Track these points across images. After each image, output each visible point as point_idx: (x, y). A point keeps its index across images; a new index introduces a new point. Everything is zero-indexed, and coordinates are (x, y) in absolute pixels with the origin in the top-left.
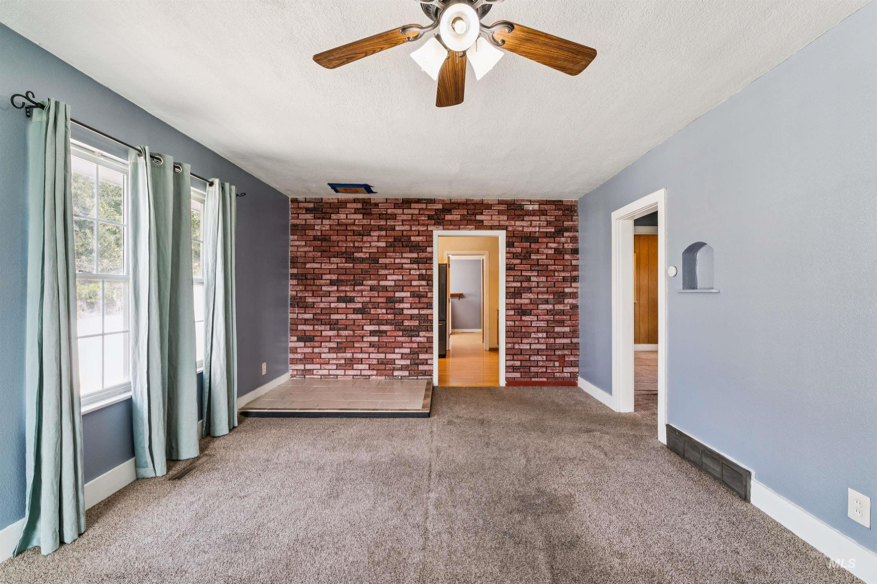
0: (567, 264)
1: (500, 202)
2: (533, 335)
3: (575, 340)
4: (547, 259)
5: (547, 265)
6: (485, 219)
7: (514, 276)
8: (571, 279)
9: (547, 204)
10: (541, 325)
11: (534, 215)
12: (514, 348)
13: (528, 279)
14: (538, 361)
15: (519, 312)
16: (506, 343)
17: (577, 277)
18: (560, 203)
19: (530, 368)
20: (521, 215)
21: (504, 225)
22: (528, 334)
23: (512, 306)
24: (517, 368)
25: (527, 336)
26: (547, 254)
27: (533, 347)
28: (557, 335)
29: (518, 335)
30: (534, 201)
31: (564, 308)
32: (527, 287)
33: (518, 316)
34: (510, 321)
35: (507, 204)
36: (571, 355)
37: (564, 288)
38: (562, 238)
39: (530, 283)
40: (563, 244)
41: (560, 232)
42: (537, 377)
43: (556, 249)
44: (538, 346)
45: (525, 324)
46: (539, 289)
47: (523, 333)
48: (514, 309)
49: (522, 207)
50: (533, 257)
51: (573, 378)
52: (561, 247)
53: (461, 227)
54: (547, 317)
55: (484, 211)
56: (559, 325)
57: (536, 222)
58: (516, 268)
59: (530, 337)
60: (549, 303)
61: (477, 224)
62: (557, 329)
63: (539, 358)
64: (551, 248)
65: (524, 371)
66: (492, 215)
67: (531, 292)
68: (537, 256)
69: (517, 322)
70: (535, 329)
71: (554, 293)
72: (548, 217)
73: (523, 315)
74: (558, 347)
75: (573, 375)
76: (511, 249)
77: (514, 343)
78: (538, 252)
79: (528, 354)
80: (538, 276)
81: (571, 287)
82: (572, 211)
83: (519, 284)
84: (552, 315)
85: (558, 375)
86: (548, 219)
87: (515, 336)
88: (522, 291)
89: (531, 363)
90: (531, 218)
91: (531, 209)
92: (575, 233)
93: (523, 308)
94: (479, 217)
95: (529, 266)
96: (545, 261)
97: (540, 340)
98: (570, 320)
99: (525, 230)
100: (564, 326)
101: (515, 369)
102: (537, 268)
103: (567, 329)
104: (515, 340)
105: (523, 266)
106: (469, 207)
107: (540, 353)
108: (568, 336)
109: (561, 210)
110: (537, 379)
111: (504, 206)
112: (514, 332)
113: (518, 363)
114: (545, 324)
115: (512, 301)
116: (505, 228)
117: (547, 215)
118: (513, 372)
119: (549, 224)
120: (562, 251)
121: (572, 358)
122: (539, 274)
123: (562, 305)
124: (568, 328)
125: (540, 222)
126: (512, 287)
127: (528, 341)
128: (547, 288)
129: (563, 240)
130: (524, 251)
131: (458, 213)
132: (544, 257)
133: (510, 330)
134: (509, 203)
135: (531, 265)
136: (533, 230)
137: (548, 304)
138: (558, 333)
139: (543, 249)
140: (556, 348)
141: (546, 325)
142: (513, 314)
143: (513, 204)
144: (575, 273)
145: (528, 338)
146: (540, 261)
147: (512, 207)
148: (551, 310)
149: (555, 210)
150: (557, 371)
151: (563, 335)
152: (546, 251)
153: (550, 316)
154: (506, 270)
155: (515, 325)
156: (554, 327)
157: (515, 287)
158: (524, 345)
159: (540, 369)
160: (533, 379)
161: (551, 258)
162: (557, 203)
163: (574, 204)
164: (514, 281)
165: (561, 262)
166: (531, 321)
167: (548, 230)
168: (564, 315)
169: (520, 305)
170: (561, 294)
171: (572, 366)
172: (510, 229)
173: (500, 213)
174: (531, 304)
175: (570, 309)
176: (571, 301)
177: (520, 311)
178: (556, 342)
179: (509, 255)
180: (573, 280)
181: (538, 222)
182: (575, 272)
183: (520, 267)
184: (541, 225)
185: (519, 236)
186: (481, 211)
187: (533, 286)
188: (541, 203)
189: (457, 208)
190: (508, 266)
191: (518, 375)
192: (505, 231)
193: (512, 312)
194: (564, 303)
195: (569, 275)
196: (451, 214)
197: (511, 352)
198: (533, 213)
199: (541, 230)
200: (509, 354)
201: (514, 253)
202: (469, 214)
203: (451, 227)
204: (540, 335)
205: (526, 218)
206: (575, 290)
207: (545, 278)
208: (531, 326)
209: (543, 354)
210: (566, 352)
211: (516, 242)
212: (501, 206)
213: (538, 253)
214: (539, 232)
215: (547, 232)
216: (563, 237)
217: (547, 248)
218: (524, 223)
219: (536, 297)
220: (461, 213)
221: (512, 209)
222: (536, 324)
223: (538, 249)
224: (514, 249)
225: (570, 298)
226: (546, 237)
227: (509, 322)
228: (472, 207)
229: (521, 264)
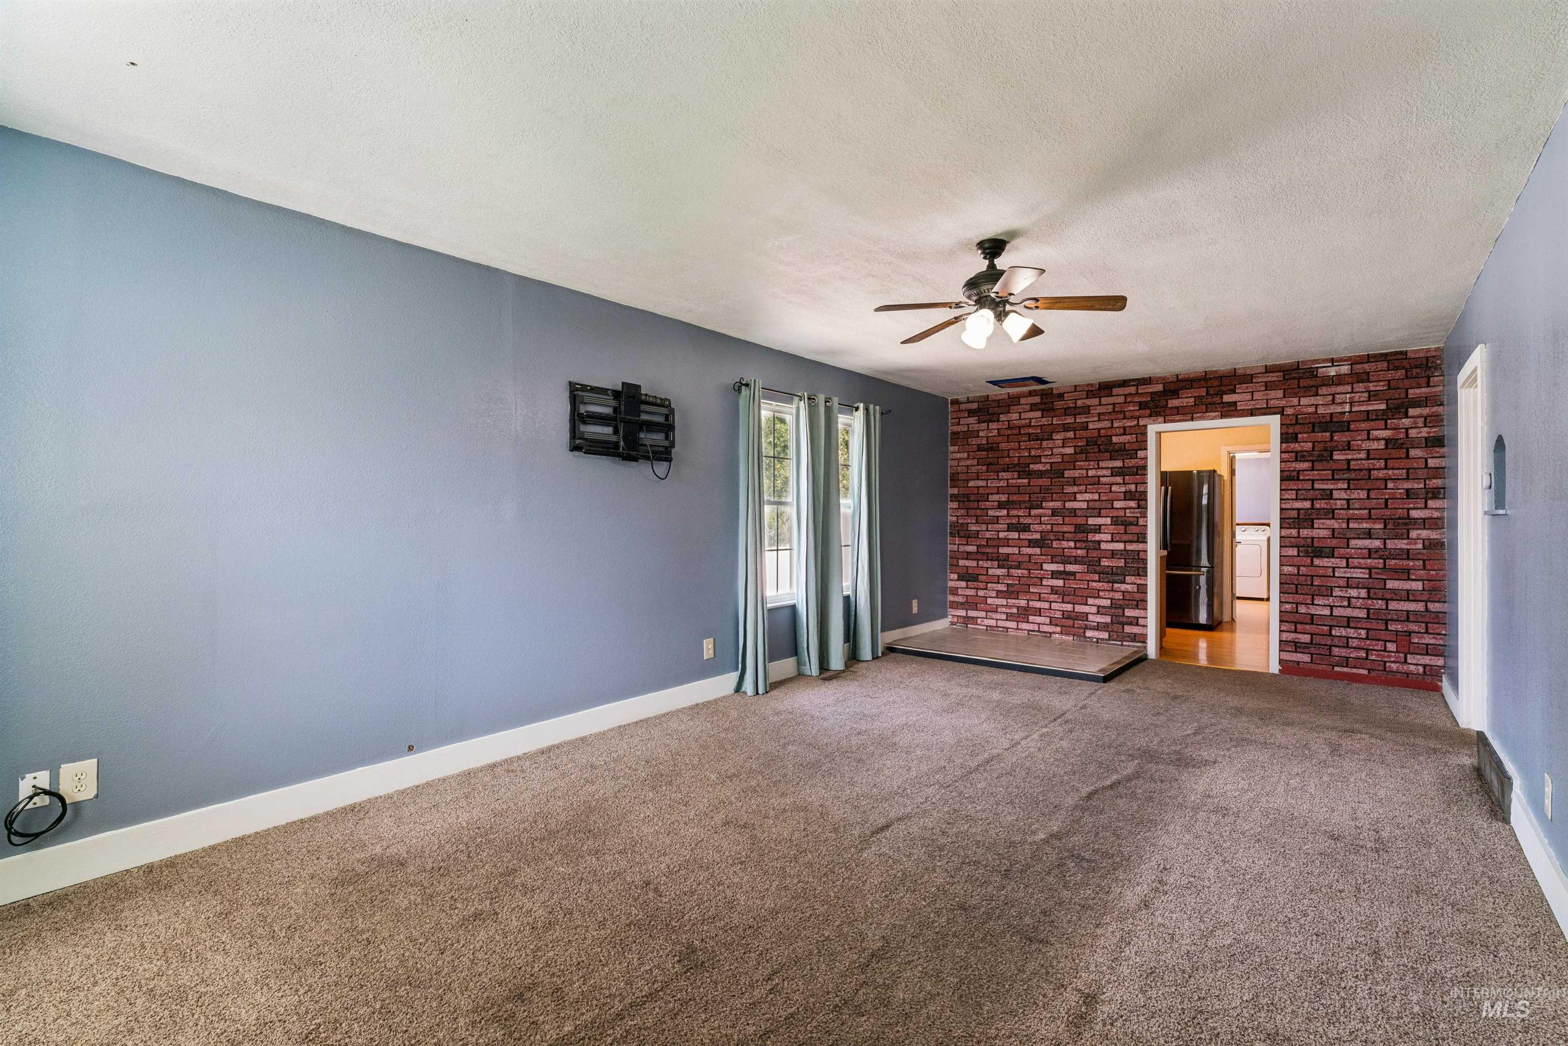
0: (1415, 465)
1: (1268, 370)
2: (1337, 592)
3: (1434, 607)
4: (1368, 458)
5: (1369, 470)
6: (1239, 400)
7: (1297, 490)
8: (1427, 493)
9: (1368, 362)
10: (1355, 575)
11: (1339, 384)
12: (1297, 612)
13: (1328, 495)
14: (1348, 638)
15: (1307, 552)
16: (1281, 602)
17: (1442, 491)
18: (1401, 357)
19: (1330, 649)
20: (1312, 386)
21: (1277, 405)
22: (1327, 590)
23: (1293, 540)
24: (1304, 645)
25: (1325, 594)
26: (1368, 451)
27: (1336, 612)
28: (1393, 595)
29: (1306, 589)
30: (1341, 360)
31: (1408, 547)
32: (1324, 509)
33: (1305, 559)
34: (1290, 566)
35: (1283, 371)
36: (1427, 632)
37: (1408, 509)
38: (1403, 420)
39: (1331, 501)
40: (1407, 429)
41: (1399, 408)
42: (1347, 666)
43: (1387, 441)
44: (1349, 612)
45: (1321, 572)
46: (1351, 511)
47: (1315, 588)
48: (1297, 547)
49: (1314, 372)
50: (1337, 456)
51: (1432, 675)
52: (1402, 436)
53: (1195, 415)
54: (1369, 561)
55: (1237, 386)
56: (1397, 577)
57: (1344, 396)
58: (1301, 478)
59: (1332, 596)
60: (1374, 537)
61: (1225, 409)
62: (1390, 584)
63: (1351, 632)
64: (1378, 439)
65: (1317, 652)
66: (1252, 392)
67: (1333, 518)
68: (1346, 454)
69: (1302, 568)
70: (1342, 582)
71: (1385, 520)
72: (1371, 384)
73: (1317, 557)
74: (1395, 617)
75: (1431, 670)
76: (1292, 445)
77: (1297, 604)
78: (1348, 447)
79: (1326, 623)
80: (1348, 488)
81: (1426, 507)
82: (1428, 367)
83: (1307, 504)
84: (1380, 558)
85: (1394, 666)
86: (1372, 388)
87: (1299, 592)
88: (1315, 517)
89: (1332, 640)
90: (1333, 389)
91: (1333, 373)
92: (1435, 409)
93: (1316, 545)
94: (1227, 398)
95: (1330, 472)
96: (1363, 462)
97: (1354, 600)
98: (1424, 569)
99: (1321, 410)
100: (1409, 579)
101: (1300, 647)
102: (1346, 476)
103: (1418, 586)
104: (1299, 598)
105: (1317, 472)
106: (1209, 383)
107: (1352, 624)
108: (1419, 598)
109: (1403, 368)
110: (1345, 670)
111: (1276, 374)
112: (1297, 585)
113: (1306, 638)
114: (1364, 573)
115: (1294, 532)
116: (1281, 411)
117: (1368, 381)
118: (1296, 652)
119: (1372, 396)
120: (1403, 444)
121: (1428, 640)
122: (1352, 487)
123: (1405, 541)
124: (1420, 583)
125: (1353, 395)
126: (1293, 509)
127: (1327, 602)
128: (1370, 510)
129: (1406, 422)
130: (1319, 447)
131: (1190, 395)
132: (1363, 455)
133: (1288, 582)
134: (1287, 369)
135: (1333, 471)
136: (1339, 409)
137: (1370, 538)
138: (1393, 591)
139: (1360, 442)
140: (1389, 617)
141: (1367, 576)
142: (1296, 553)
143: (1295, 369)
144: (1434, 483)
145: (1327, 596)
146: (1352, 463)
147: (1293, 375)
148: (1377, 550)
149: (1388, 370)
150: (1392, 659)
151: (1408, 596)
152: (1366, 445)
153: (1376, 561)
154: (1281, 480)
155: (1298, 572)
156: (1385, 580)
157: (1299, 510)
158: (1317, 607)
159: (1353, 652)
160: (1337, 669)
161: (1377, 457)
162: (1392, 358)
163: (1434, 354)
164: (1297, 499)
165: (1403, 463)
166: (1334, 568)
167: (1370, 408)
168: (1408, 558)
169: (1309, 540)
170: (1400, 521)
171: (1427, 654)
172: (1289, 411)
173: (1268, 386)
174: (1333, 537)
175: (1424, 548)
176: (1424, 533)
177: (1310, 549)
178: (1390, 607)
179: (1285, 456)
180: (1430, 495)
181: (1348, 396)
182: (1435, 481)
183: (1309, 475)
184: (1357, 399)
185: (1307, 422)
186: (1232, 387)
187: (1338, 507)
188: (1354, 361)
189: (1187, 386)
190: (1285, 474)
191: (1306, 658)
192: (1279, 416)
193: (1293, 552)
194: (1408, 538)
195: (1422, 486)
196: (1178, 398)
197: (1291, 618)
198: (1339, 380)
199: (1354, 409)
200: (1287, 622)
201: (1297, 452)
202: (1211, 395)
203: (1177, 418)
204: (1354, 593)
205: (1323, 390)
206: (1436, 514)
207: (1365, 492)
208: (1334, 576)
209: (1359, 626)
210: (1413, 627)
211: (1301, 433)
212: (1271, 374)
213: (1349, 449)
214: (1350, 412)
215: (1368, 412)
216: (1407, 417)
217: (1368, 439)
218: (1319, 400)
219: (1344, 525)
220: (1195, 395)
221: (1294, 378)
222: (1345, 572)
223: (1349, 442)
224: (1297, 445)
225: (1424, 528)
226: (1368, 419)
227: (1288, 567)
228: (1216, 383)
229: (1313, 470)
